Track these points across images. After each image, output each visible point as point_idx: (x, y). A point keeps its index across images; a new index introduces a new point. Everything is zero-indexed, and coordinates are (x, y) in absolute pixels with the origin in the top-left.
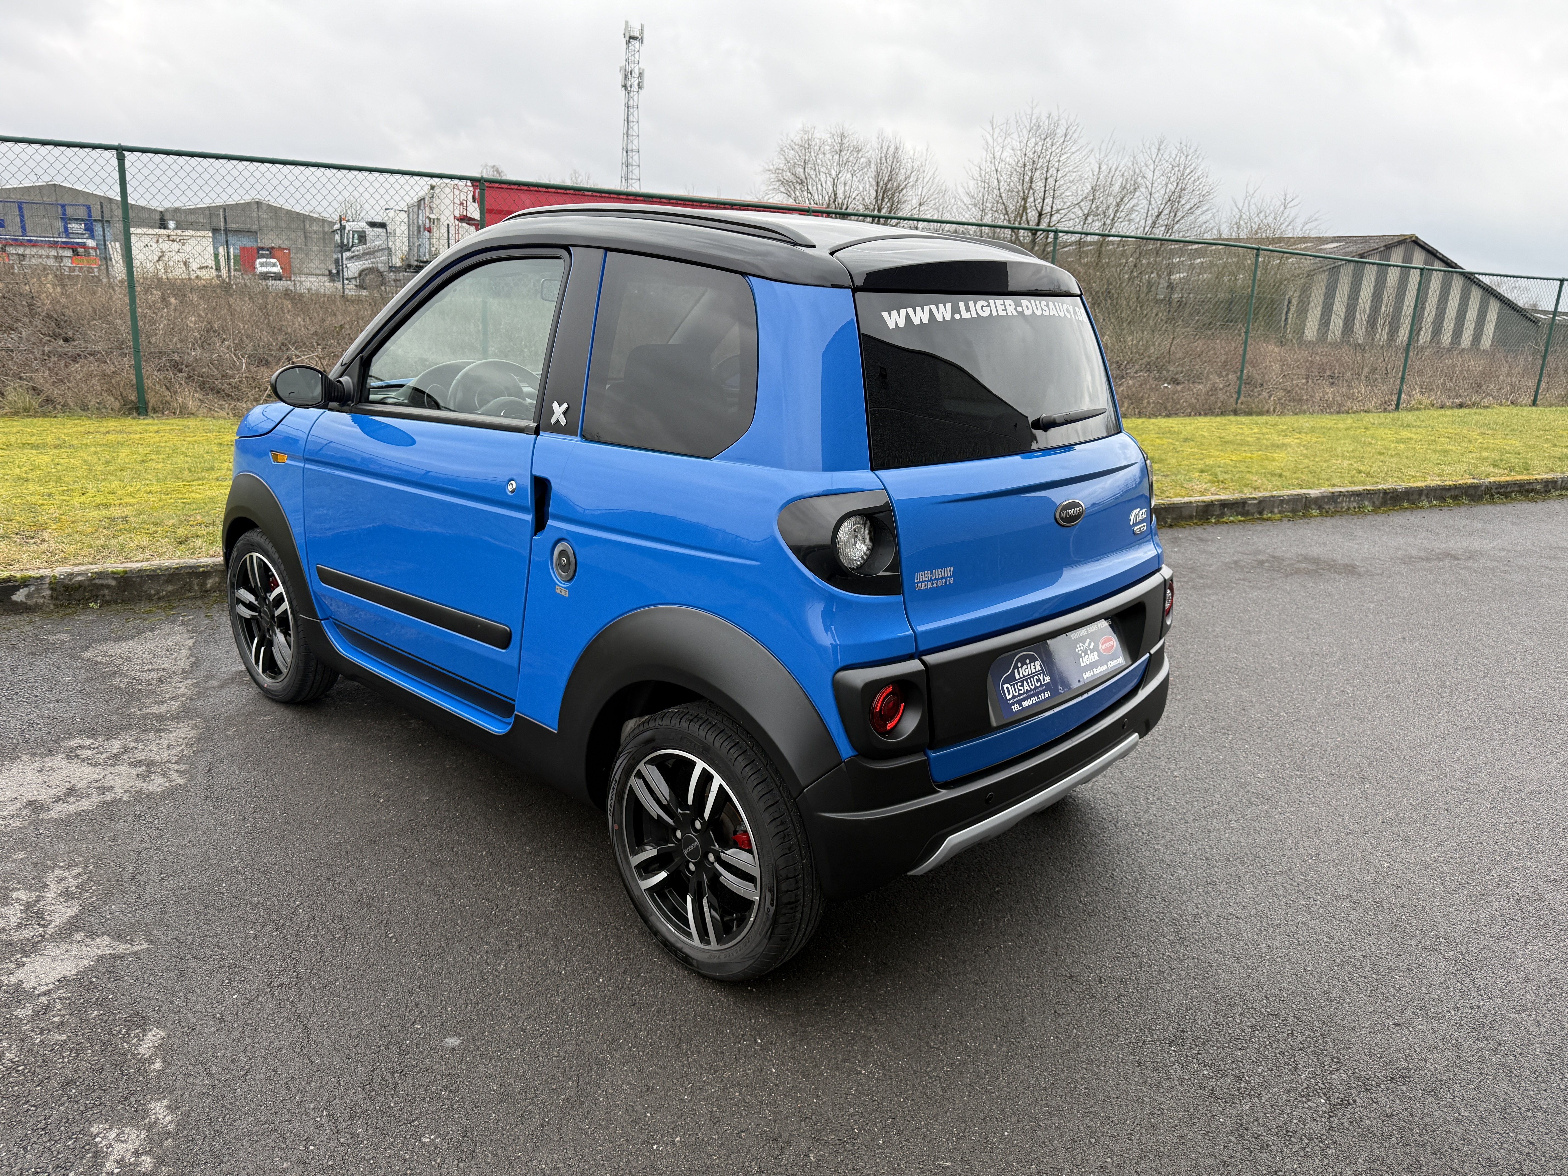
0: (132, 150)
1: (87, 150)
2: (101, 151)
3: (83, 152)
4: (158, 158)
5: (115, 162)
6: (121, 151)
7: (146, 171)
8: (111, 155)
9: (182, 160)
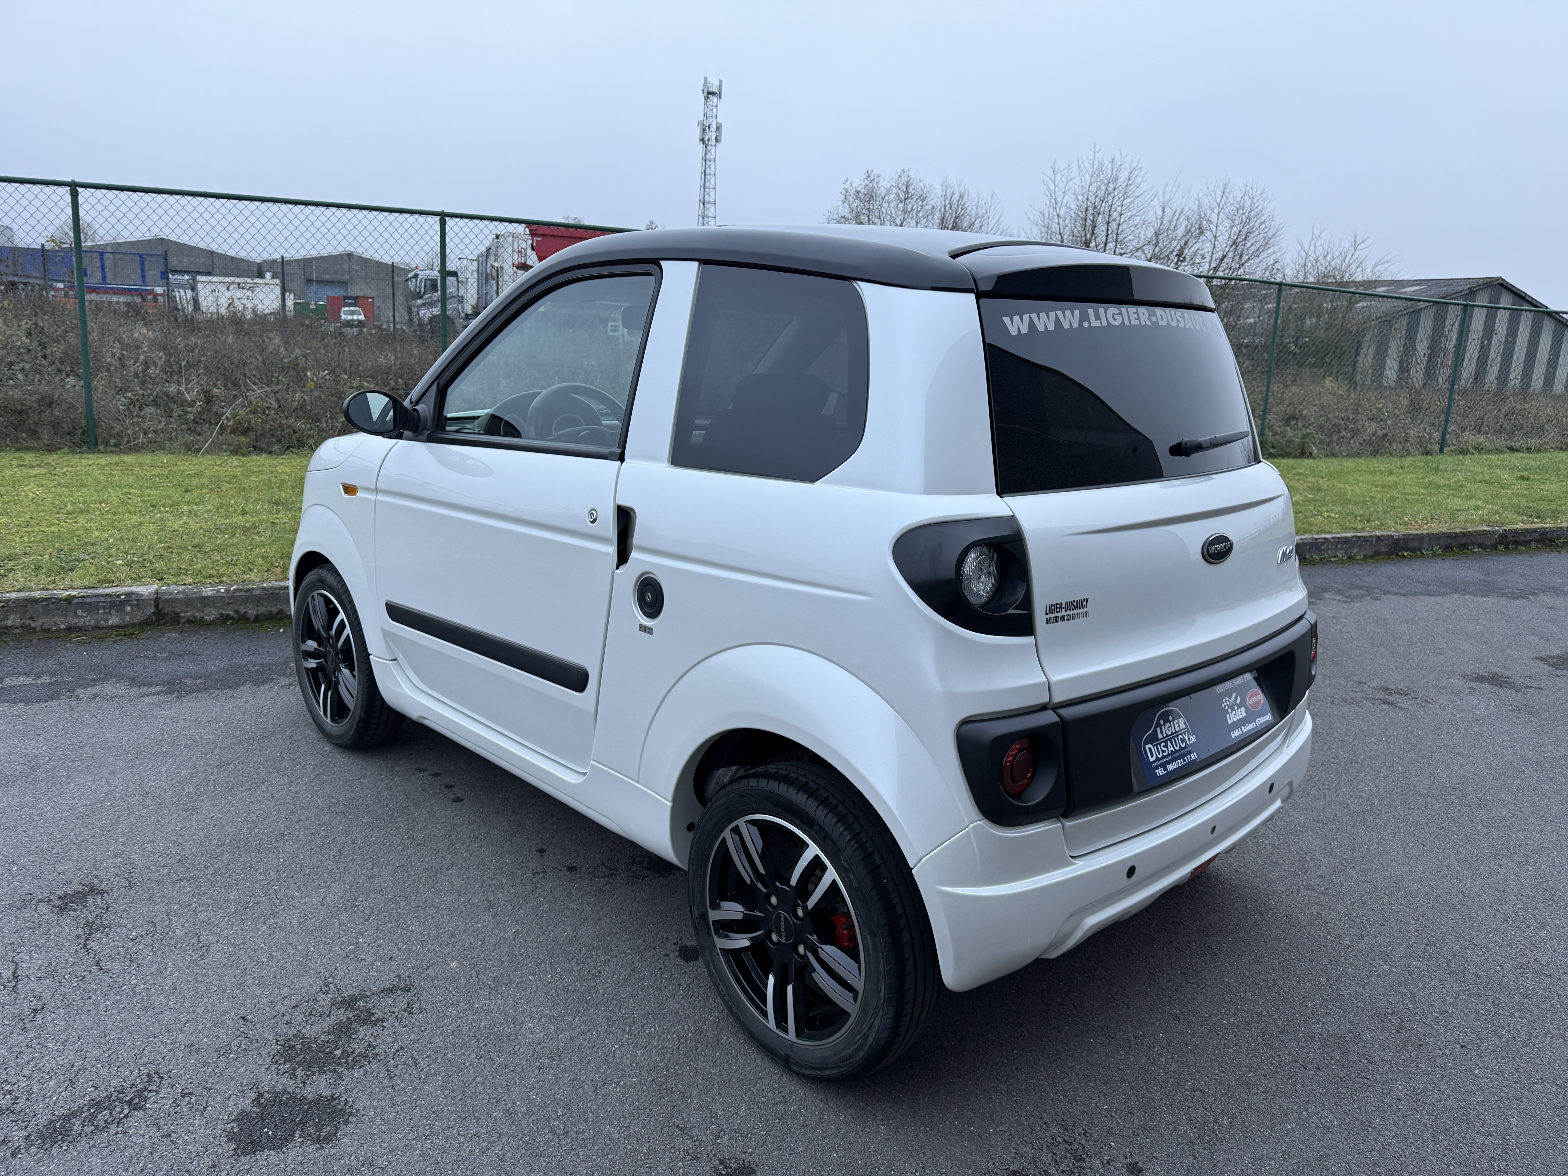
0: (86, 186)
1: (41, 187)
2: (54, 187)
3: (36, 188)
4: (111, 194)
5: (68, 198)
6: (74, 187)
7: (100, 207)
8: (65, 192)
9: (136, 196)
